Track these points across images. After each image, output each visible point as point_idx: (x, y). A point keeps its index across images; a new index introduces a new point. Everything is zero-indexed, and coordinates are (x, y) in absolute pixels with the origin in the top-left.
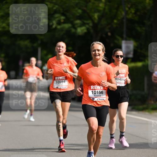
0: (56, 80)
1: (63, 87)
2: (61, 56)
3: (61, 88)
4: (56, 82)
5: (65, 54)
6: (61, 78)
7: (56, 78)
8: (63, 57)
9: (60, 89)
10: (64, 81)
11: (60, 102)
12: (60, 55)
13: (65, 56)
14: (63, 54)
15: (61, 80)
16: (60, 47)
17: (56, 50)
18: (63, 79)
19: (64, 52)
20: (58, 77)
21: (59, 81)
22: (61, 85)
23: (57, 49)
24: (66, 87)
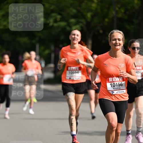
0: (69, 70)
1: (75, 78)
2: (75, 46)
3: (75, 79)
4: (69, 72)
5: (79, 43)
6: (74, 68)
7: (69, 68)
8: (77, 46)
9: (73, 80)
10: (77, 71)
11: (73, 95)
12: (75, 44)
13: (80, 45)
14: (78, 43)
15: (75, 70)
16: (74, 35)
17: (70, 39)
18: (76, 70)
19: (79, 41)
20: (72, 67)
21: (72, 71)
22: (75, 76)
23: (72, 37)
24: (79, 78)
